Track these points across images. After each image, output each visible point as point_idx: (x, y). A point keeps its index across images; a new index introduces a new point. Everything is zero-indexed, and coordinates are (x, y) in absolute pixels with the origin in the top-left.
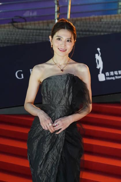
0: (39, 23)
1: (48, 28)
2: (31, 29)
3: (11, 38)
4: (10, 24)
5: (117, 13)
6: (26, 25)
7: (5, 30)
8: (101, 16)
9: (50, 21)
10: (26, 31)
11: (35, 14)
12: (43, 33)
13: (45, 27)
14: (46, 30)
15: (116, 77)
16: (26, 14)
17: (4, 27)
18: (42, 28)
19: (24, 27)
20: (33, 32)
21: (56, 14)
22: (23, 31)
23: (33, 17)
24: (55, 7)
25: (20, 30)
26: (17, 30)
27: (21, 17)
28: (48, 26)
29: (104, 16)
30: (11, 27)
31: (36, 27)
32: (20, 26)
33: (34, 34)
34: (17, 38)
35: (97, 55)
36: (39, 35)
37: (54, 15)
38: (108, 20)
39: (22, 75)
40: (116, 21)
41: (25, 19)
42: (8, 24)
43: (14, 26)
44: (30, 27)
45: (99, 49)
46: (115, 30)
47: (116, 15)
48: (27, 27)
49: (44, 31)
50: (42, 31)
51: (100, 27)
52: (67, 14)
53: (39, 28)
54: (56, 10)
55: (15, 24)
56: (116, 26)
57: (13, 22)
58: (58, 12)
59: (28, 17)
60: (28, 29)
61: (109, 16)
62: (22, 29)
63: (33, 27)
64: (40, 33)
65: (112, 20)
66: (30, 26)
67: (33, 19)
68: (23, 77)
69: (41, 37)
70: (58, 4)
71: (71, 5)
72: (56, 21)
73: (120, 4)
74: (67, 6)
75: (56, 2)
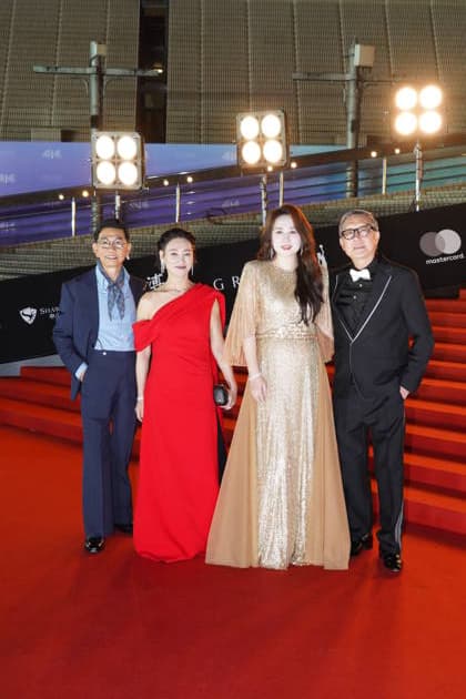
1: (254, 221)
2: (236, 224)
4: (206, 219)
5: (345, 197)
6: (226, 219)
7: (199, 226)
8: (323, 203)
9: (256, 212)
10: (226, 226)
11: (237, 203)
12: (248, 229)
13: (251, 221)
14: (252, 224)
16: (225, 205)
19: (224, 222)
20: (236, 228)
21: (263, 202)
22: (222, 226)
23: (234, 207)
24: (260, 194)
25: (218, 226)
26: (215, 226)
27: (219, 209)
28: (255, 218)
29: (328, 202)
30: (207, 223)
31: (239, 221)
32: (218, 221)
33: (237, 230)
34: (215, 237)
35: (319, 254)
36: (243, 232)
37: (261, 204)
38: (335, 207)
39: (222, 285)
40: (344, 208)
41: (224, 211)
42: (202, 220)
43: (209, 220)
45: (321, 246)
47: (344, 200)
48: (227, 221)
49: (250, 226)
50: (246, 226)
51: (323, 216)
52: (278, 200)
53: (243, 222)
54: (263, 197)
55: (212, 218)
57: (209, 216)
58: (266, 200)
59: (228, 208)
60: (228, 224)
61: (334, 201)
62: (221, 224)
65: (338, 207)
66: (231, 220)
67: (234, 210)
68: (223, 288)
69: (245, 234)
70: (265, 190)
71: (284, 190)
72: (264, 212)
73: (349, 184)
74: (278, 191)
75: (262, 187)
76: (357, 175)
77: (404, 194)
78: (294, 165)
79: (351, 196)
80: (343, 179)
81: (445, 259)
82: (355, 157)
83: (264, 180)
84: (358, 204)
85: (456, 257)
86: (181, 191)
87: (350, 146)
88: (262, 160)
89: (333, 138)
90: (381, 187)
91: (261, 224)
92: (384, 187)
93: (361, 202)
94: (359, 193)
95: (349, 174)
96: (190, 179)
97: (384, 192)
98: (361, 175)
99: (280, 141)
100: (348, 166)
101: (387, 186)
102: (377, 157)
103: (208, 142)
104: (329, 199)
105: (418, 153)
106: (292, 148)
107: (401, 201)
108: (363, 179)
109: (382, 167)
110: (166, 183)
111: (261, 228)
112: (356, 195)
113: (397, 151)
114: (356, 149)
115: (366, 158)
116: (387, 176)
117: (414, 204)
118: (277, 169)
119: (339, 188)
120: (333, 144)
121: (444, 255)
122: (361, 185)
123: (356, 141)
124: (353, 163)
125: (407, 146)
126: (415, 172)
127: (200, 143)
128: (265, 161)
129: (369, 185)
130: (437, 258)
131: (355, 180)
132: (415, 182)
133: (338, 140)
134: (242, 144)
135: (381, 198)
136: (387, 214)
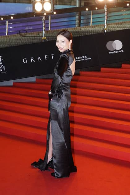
0: (34, 33)
1: (39, 35)
2: (30, 37)
3: (19, 41)
4: (19, 34)
5: (75, 27)
6: (27, 34)
7: (16, 37)
8: (67, 28)
9: (40, 32)
10: (27, 37)
11: (31, 28)
12: (36, 38)
13: (37, 35)
15: (77, 61)
16: (27, 29)
17: (15, 36)
18: (35, 35)
19: (26, 35)
20: (31, 38)
21: (43, 27)
22: (25, 37)
24: (42, 24)
25: (24, 37)
26: (22, 37)
27: (24, 30)
29: (69, 28)
30: (19, 36)
31: (32, 35)
32: (24, 35)
33: (32, 39)
34: (22, 41)
36: (34, 40)
37: (42, 28)
38: (71, 30)
39: (27, 61)
40: (75, 31)
41: (26, 31)
42: (17, 34)
44: (29, 35)
46: (75, 36)
47: (75, 28)
48: (28, 35)
49: (37, 37)
50: (35, 37)
52: (49, 27)
53: (34, 35)
54: (43, 25)
55: (21, 34)
56: (75, 34)
57: (20, 33)
58: (44, 26)
60: (28, 37)
62: (25, 36)
63: (31, 35)
64: (35, 38)
65: (73, 30)
67: (30, 31)
68: (27, 62)
69: (35, 40)
70: (44, 22)
71: (51, 23)
72: (44, 31)
73: (77, 21)
74: (49, 23)
75: (43, 21)
76: (80, 18)
77: (99, 26)
78: (55, 13)
79: (78, 26)
80: (75, 19)
81: (116, 52)
82: (79, 10)
83: (44, 18)
84: (81, 29)
85: (120, 51)
86: (8, 23)
87: (77, 6)
88: (43, 10)
89: (70, 3)
90: (90, 23)
91: (43, 37)
92: (91, 23)
93: (82, 29)
94: (81, 25)
95: (77, 17)
96: (12, 18)
97: (91, 25)
98: (82, 18)
99: (50, 3)
100: (77, 14)
101: (92, 22)
102: (88, 11)
103: (19, 3)
104: (70, 27)
105: (106, 9)
106: (55, 6)
107: (98, 29)
108: (82, 19)
109: (90, 14)
110: (2, 19)
111: (42, 38)
112: (80, 26)
113: (97, 8)
114: (80, 7)
115: (84, 11)
116: (92, 18)
117: (104, 30)
118: (48, 14)
119: (73, 23)
120: (70, 5)
121: (116, 50)
122: (82, 22)
123: (80, 4)
124: (79, 13)
125: (101, 7)
126: (104, 17)
127: (16, 3)
128: (44, 10)
129: (85, 22)
130: (113, 51)
131: (80, 20)
132: (104, 21)
133: (72, 3)
134: (35, 3)
135: (90, 27)
136: (92, 34)
